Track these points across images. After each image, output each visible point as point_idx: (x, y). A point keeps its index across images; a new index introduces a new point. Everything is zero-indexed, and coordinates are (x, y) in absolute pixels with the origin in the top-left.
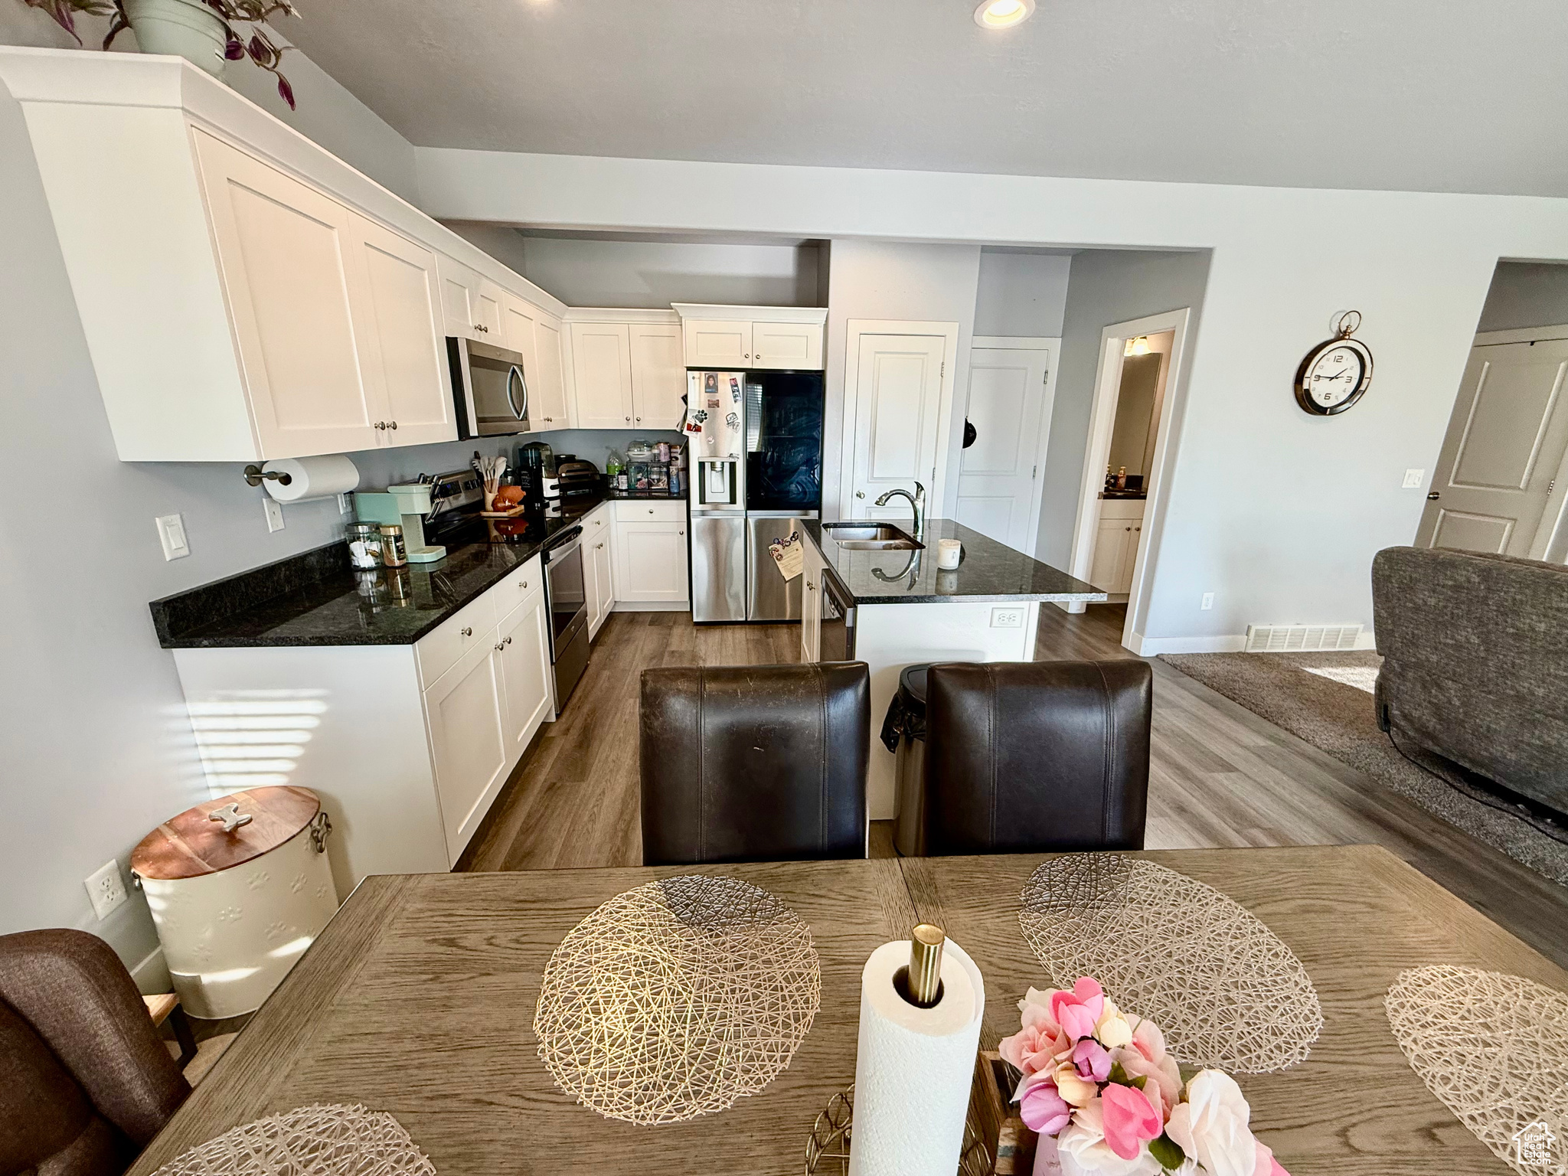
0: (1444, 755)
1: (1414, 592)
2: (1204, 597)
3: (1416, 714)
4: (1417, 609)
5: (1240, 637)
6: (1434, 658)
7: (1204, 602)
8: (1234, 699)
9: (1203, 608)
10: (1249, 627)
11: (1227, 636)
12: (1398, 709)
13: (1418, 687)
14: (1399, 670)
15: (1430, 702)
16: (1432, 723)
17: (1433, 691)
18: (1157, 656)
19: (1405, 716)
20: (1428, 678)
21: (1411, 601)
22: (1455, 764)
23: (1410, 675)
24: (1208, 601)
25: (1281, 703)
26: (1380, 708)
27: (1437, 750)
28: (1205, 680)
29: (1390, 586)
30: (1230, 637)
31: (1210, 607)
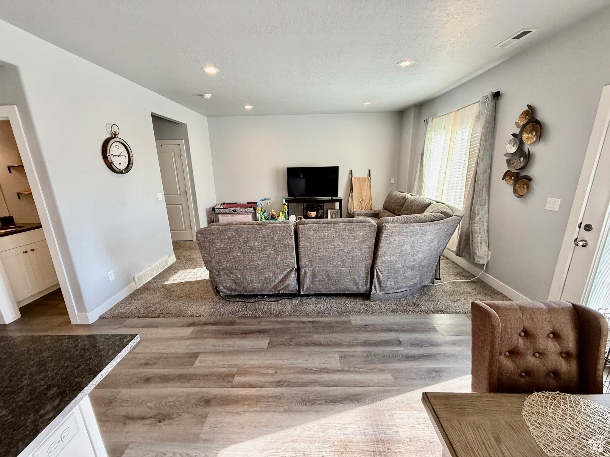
0: (239, 294)
1: (215, 244)
2: (109, 275)
3: (228, 285)
4: (218, 250)
5: (133, 283)
6: (228, 265)
7: (110, 277)
8: (159, 317)
9: (111, 280)
10: (134, 278)
11: (127, 287)
12: (222, 286)
13: (226, 277)
14: (217, 273)
15: (231, 280)
16: (234, 286)
17: (231, 276)
18: (100, 318)
19: (225, 288)
20: (228, 272)
21: (215, 247)
22: (243, 295)
23: (222, 273)
24: (111, 275)
25: (175, 305)
26: (214, 288)
27: (237, 293)
28: (137, 315)
29: (206, 244)
30: (128, 286)
31: (114, 278)
